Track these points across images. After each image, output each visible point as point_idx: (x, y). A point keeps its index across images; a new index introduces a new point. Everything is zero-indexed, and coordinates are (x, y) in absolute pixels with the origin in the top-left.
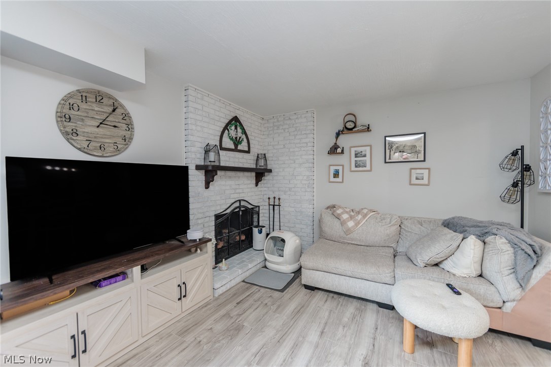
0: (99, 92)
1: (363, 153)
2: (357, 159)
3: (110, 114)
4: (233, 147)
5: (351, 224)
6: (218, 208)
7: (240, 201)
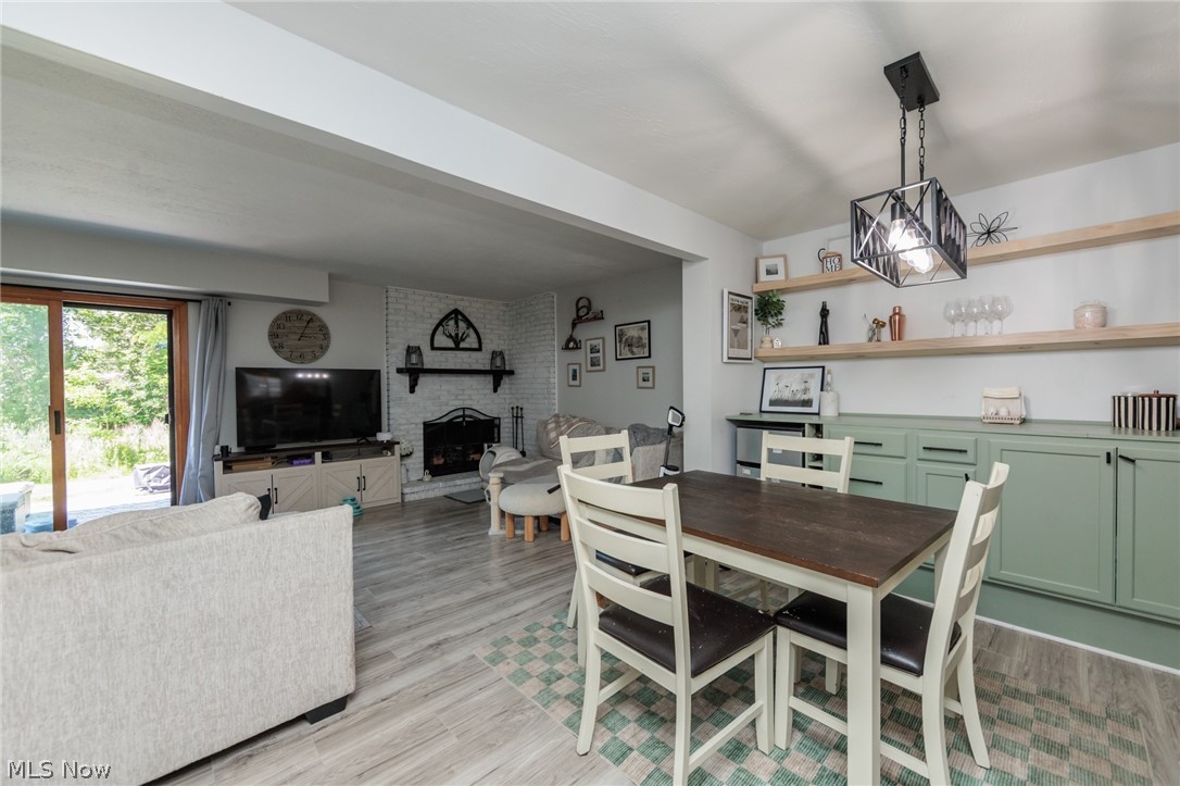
0: (299, 310)
1: (597, 348)
2: (592, 355)
4: (452, 345)
5: (553, 435)
7: (464, 409)
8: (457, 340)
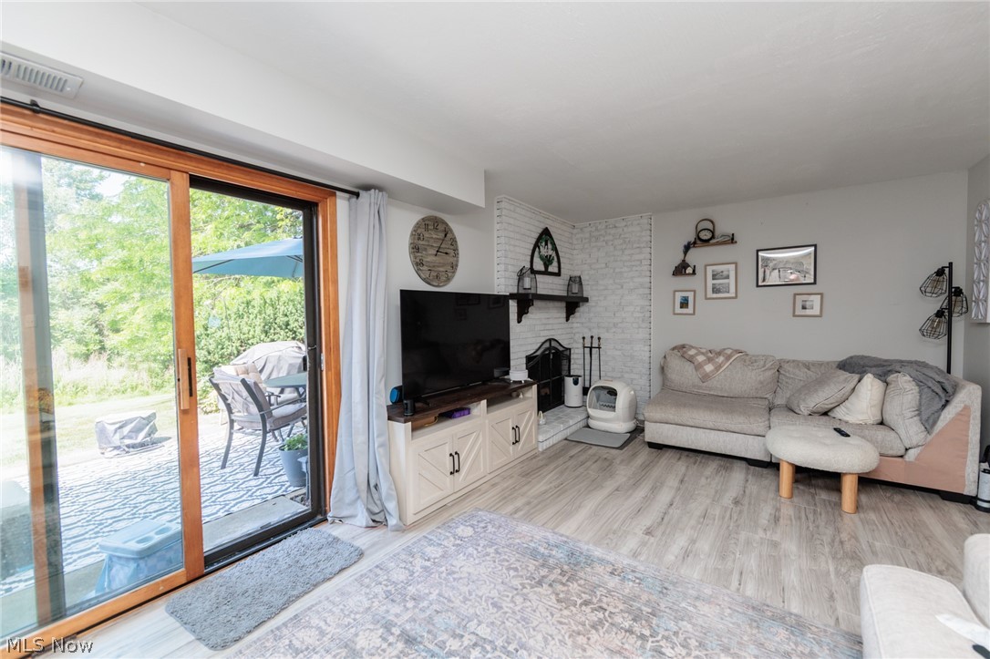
0: (436, 217)
1: (725, 273)
2: (715, 282)
3: (443, 240)
4: (542, 269)
5: (709, 368)
6: (529, 347)
7: (550, 340)
8: (547, 261)
